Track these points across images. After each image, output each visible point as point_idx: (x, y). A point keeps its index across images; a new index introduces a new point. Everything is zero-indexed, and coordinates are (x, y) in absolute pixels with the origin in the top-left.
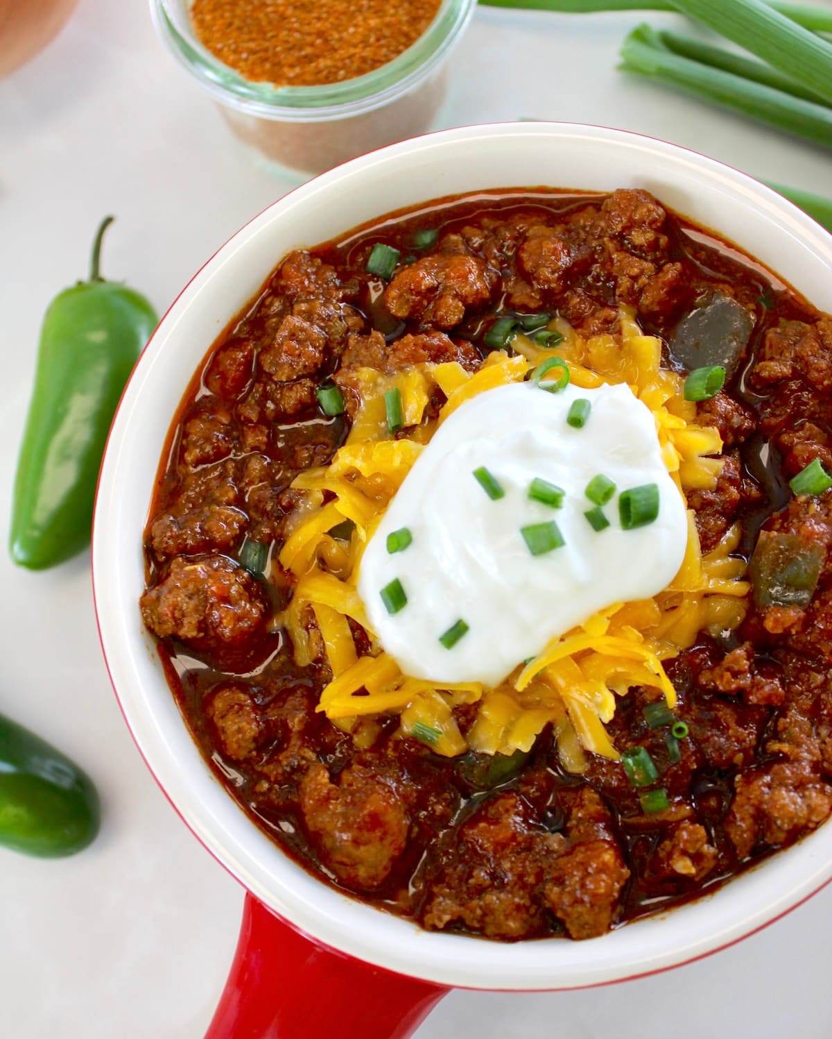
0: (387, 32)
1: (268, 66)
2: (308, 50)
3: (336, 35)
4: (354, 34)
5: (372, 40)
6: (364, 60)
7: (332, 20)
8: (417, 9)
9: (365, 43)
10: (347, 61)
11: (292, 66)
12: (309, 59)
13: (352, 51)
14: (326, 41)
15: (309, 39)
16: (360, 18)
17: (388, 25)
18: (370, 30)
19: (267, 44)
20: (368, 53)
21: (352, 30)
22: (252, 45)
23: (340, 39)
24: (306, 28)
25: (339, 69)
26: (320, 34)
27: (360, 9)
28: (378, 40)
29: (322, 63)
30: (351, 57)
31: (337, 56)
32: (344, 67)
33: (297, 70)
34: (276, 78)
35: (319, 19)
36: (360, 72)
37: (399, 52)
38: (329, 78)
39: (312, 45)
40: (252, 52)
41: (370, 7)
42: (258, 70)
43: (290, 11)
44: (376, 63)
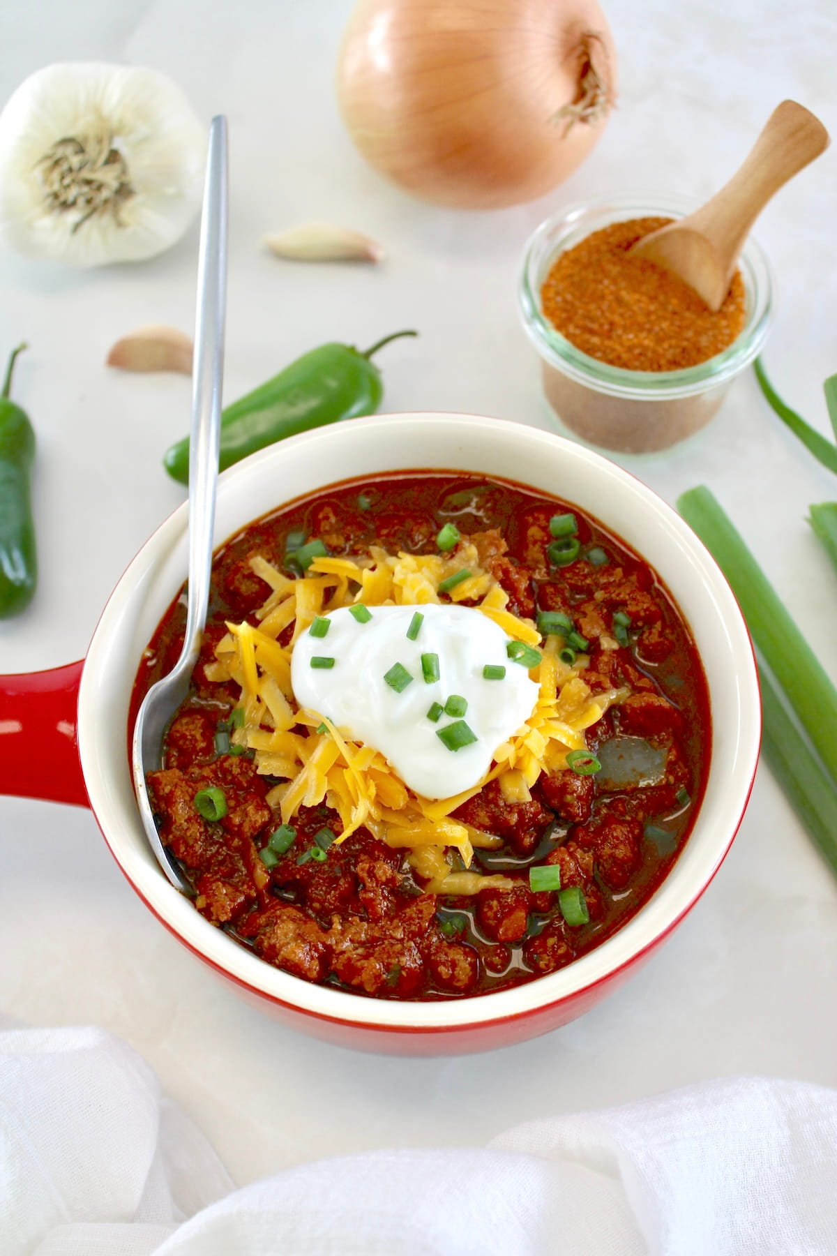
0: (650, 354)
1: (564, 315)
2: (595, 327)
3: (620, 331)
4: (628, 340)
5: (637, 351)
6: (619, 358)
7: (628, 322)
8: (683, 358)
9: (630, 349)
10: (608, 351)
11: (577, 327)
12: (592, 332)
13: (618, 347)
14: (611, 330)
15: (602, 321)
16: (643, 335)
17: (654, 352)
18: (641, 346)
19: (577, 303)
20: (625, 356)
21: (631, 336)
22: (569, 297)
23: (619, 337)
24: (608, 314)
25: (599, 350)
26: (612, 324)
27: (650, 331)
28: (641, 354)
29: (595, 340)
30: (613, 350)
31: (607, 343)
32: (604, 352)
33: (578, 332)
34: (560, 327)
35: (622, 315)
36: (611, 362)
37: (644, 369)
38: (589, 350)
39: (601, 325)
40: (565, 301)
41: (657, 334)
42: (558, 313)
43: (610, 297)
44: (625, 365)
